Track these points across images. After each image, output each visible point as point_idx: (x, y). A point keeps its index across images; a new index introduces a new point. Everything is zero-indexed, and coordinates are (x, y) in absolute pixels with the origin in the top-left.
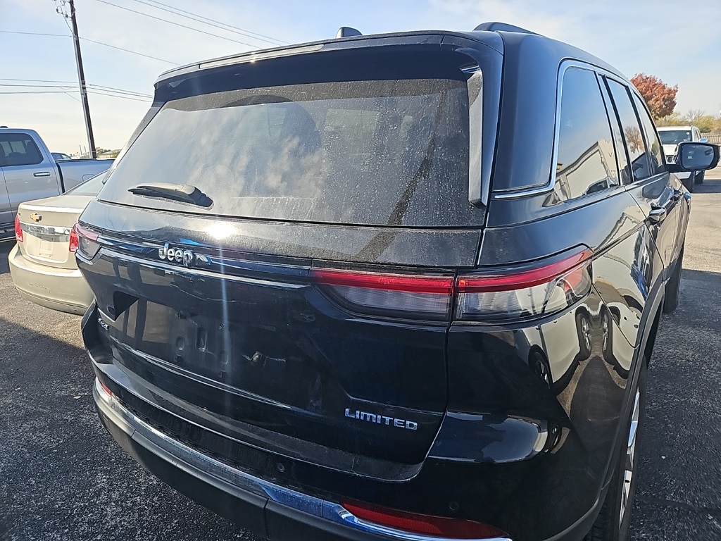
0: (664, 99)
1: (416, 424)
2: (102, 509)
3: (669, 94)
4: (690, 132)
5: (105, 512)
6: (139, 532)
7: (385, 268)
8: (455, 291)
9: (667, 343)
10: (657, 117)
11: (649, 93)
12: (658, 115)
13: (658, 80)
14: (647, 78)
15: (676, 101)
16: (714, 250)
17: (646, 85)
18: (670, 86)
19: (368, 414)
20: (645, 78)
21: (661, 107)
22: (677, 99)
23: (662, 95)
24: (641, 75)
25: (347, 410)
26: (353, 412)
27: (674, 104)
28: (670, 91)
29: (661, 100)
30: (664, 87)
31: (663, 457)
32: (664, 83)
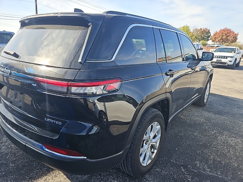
0: (233, 37)
1: (61, 123)
2: (1, 147)
3: (235, 35)
4: (235, 49)
5: (2, 148)
6: (9, 154)
7: (51, 79)
8: (68, 86)
9: (196, 116)
10: (230, 43)
11: (228, 35)
12: (231, 42)
13: (232, 30)
14: (228, 29)
15: (238, 38)
16: (229, 89)
17: (228, 31)
18: (236, 33)
19: (50, 120)
20: (227, 29)
21: (232, 40)
22: (238, 37)
23: (233, 35)
24: (226, 28)
25: (45, 118)
26: (47, 119)
27: (237, 39)
28: (236, 34)
29: (232, 37)
30: (234, 33)
31: (177, 149)
32: (234, 31)
